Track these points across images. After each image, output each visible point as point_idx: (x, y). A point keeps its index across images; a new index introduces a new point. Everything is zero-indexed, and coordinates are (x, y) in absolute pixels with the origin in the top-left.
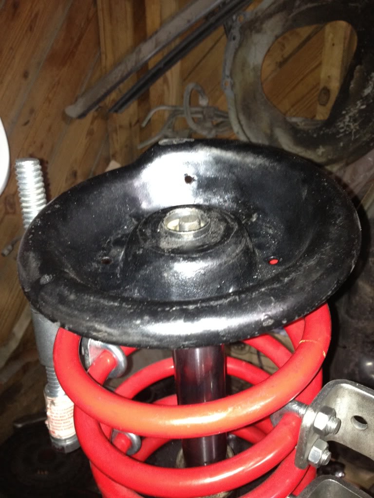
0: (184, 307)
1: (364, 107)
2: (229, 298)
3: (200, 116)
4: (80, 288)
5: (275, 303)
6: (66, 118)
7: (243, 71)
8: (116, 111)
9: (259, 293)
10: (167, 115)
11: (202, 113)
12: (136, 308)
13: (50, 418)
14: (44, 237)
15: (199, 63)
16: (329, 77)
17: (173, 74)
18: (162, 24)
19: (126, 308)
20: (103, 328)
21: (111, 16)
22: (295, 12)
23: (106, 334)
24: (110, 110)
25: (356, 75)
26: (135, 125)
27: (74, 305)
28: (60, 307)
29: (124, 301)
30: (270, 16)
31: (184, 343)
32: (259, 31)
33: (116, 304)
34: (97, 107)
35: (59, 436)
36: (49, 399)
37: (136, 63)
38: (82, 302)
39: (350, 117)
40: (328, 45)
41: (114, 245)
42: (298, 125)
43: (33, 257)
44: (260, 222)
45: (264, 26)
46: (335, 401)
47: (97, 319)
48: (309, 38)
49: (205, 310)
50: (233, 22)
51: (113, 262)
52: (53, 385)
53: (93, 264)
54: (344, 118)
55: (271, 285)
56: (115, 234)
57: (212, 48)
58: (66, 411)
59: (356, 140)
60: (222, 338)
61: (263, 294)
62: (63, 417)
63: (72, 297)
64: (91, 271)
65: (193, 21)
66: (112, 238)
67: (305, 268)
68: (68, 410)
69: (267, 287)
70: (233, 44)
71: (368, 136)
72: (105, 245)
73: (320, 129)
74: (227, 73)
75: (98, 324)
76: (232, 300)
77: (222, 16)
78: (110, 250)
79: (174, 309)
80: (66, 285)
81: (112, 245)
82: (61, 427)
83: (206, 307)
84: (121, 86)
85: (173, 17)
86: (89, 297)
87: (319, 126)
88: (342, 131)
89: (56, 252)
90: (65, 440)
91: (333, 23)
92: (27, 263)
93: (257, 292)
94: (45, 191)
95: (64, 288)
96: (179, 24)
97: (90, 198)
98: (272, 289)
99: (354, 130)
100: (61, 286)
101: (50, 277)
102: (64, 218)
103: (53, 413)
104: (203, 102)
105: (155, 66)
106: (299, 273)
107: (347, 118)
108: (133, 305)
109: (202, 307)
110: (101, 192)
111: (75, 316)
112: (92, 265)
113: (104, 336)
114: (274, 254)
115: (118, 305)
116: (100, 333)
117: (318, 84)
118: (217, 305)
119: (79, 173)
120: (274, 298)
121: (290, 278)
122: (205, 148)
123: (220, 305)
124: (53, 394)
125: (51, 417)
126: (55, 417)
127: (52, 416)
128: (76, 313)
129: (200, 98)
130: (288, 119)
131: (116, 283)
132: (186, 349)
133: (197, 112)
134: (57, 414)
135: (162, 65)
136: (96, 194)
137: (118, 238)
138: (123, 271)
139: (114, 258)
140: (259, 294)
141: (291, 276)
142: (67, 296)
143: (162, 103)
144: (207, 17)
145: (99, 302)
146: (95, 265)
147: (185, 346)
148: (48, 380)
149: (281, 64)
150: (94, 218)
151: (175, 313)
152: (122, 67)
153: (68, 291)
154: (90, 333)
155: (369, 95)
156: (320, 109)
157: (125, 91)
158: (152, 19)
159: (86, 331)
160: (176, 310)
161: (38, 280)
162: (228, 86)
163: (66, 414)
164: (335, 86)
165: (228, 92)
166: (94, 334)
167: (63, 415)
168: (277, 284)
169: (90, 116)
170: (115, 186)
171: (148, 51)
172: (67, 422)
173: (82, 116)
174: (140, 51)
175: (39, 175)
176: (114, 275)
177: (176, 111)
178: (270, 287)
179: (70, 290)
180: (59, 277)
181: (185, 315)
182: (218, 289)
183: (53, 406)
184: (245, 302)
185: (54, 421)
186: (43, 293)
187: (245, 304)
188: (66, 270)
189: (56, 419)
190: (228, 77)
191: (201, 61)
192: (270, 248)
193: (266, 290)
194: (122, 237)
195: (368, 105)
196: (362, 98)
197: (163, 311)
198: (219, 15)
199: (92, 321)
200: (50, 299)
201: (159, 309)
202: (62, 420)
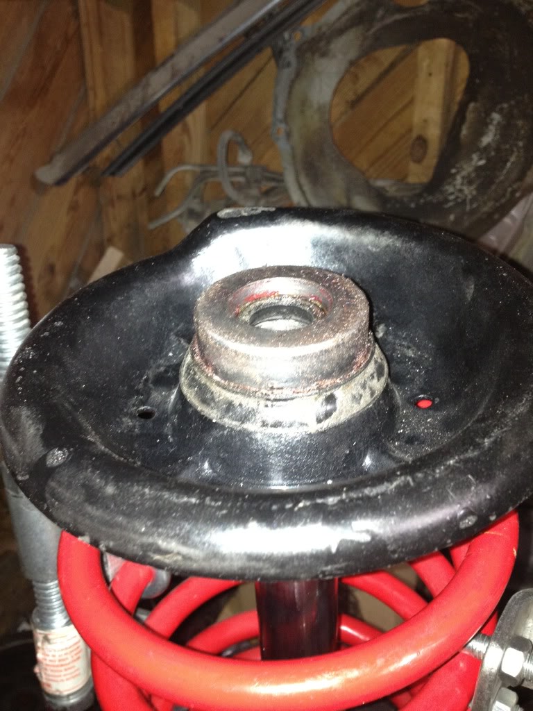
0: (319, 501)
1: (482, 163)
2: (396, 480)
3: (241, 179)
4: (122, 472)
5: (477, 485)
6: (37, 186)
7: (302, 112)
8: (113, 174)
9: (446, 469)
10: (189, 180)
11: (243, 174)
12: (232, 507)
13: (42, 663)
14: (43, 378)
15: (234, 103)
16: (425, 121)
17: (197, 119)
18: (179, 45)
19: (213, 507)
20: (173, 545)
21: (101, 34)
22: (377, 26)
23: (180, 558)
24: (104, 173)
25: (470, 116)
26: (141, 193)
27: (115, 505)
28: (89, 509)
29: (207, 495)
30: (341, 32)
31: (325, 569)
32: (324, 54)
33: (193, 500)
34: (85, 167)
35: (58, 691)
36: (40, 634)
37: (143, 101)
38: (129, 498)
39: (463, 178)
40: (422, 75)
41: (154, 385)
42: (387, 191)
43: (28, 417)
44: (390, 338)
45: (332, 46)
46: (525, 624)
47: (160, 530)
48: (393, 65)
49: (357, 506)
50: (285, 42)
51: (156, 415)
52: (47, 611)
53: (124, 419)
54: (455, 179)
55: (463, 453)
56: (154, 366)
57: (253, 80)
58: (68, 651)
59: (473, 212)
60: (392, 556)
61: (453, 470)
62: (63, 660)
63: (110, 490)
64: (122, 433)
65: (227, 39)
66: (150, 374)
67: (513, 419)
68: (71, 649)
69: (457, 458)
70: (288, 73)
71: (490, 204)
72: (141, 386)
73: (420, 195)
74: (280, 115)
75: (163, 541)
76: (402, 484)
77: (269, 34)
78: (149, 395)
79: (301, 505)
80: (95, 468)
81: (151, 385)
82: (60, 676)
83: (358, 499)
84: (120, 136)
85: (195, 35)
86: (140, 488)
87: (417, 191)
88: (452, 197)
89: (67, 405)
90: (68, 696)
91: (429, 43)
92: (18, 428)
93: (442, 467)
94: (25, 297)
95: (93, 472)
96: (206, 45)
97: (111, 307)
98: (466, 461)
99: (469, 197)
100: (87, 468)
101: (64, 454)
102: (72, 342)
103: (48, 655)
104: (245, 159)
105: (169, 109)
106: (505, 429)
107: (459, 179)
108: (225, 501)
109: (351, 500)
110: (129, 298)
111: (120, 526)
112: (122, 423)
113: (176, 561)
114: (423, 391)
115: (198, 501)
116: (169, 556)
117: (410, 130)
118: (377, 495)
119: (58, 268)
120: (473, 476)
121: (492, 439)
122: (295, 221)
123: (383, 494)
124: (46, 624)
125: (44, 662)
126: (51, 661)
127: (46, 660)
128: (120, 519)
129: (240, 153)
130: (371, 182)
131: (167, 452)
132: (327, 578)
133: (236, 174)
134: (54, 656)
135: (180, 106)
136: (122, 300)
137: (160, 373)
138: (177, 431)
139: (158, 406)
140: (447, 472)
141: (493, 434)
142: (101, 488)
143: (181, 162)
144: (247, 34)
145: (161, 498)
146: (128, 422)
147: (327, 573)
148: (37, 602)
149: (354, 104)
150: (119, 341)
151: (305, 513)
152: (121, 109)
153: (101, 478)
154: (149, 556)
155: (489, 145)
156: (413, 167)
157: (125, 145)
158: (164, 38)
159: (141, 553)
160: (305, 508)
161: (43, 459)
162: (282, 135)
163: (69, 656)
164: (434, 133)
165: (283, 145)
166: (157, 557)
167: (64, 657)
168: (473, 451)
169: (72, 182)
170: (151, 287)
171: (159, 85)
172: (69, 669)
173: (62, 181)
174: (148, 85)
175: (15, 272)
176: (164, 438)
177: (204, 172)
178: (462, 457)
179: (104, 475)
180: (81, 453)
181: (324, 516)
182: (347, 456)
183: (47, 646)
184: (426, 487)
185: (48, 668)
186: (53, 484)
187: (425, 490)
188: (90, 438)
189: (51, 663)
190: (281, 122)
191: (236, 100)
192: (413, 380)
193: (456, 462)
194: (166, 371)
195: (489, 160)
196: (478, 149)
197: (282, 510)
198: (264, 31)
199: (152, 535)
200: (68, 495)
201: (274, 507)
202: (62, 665)
